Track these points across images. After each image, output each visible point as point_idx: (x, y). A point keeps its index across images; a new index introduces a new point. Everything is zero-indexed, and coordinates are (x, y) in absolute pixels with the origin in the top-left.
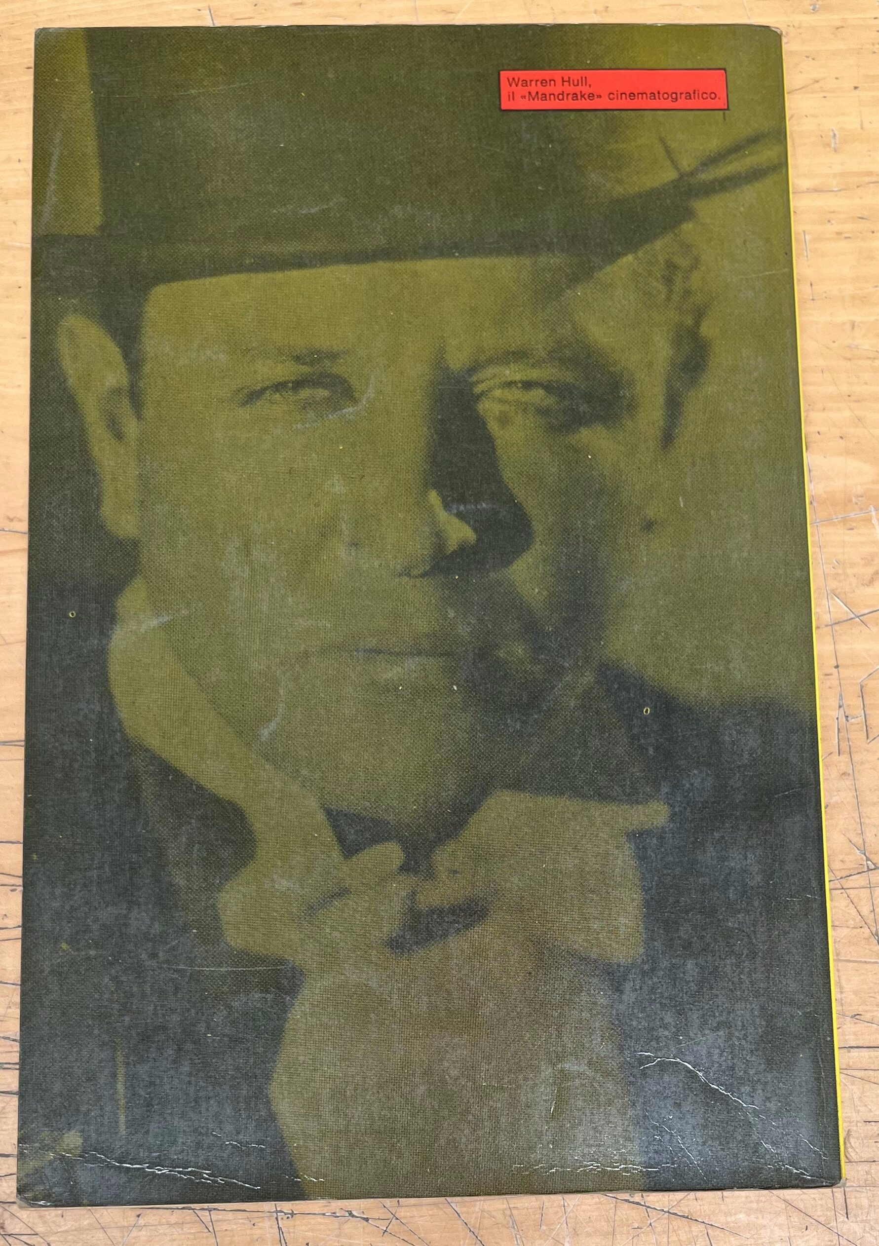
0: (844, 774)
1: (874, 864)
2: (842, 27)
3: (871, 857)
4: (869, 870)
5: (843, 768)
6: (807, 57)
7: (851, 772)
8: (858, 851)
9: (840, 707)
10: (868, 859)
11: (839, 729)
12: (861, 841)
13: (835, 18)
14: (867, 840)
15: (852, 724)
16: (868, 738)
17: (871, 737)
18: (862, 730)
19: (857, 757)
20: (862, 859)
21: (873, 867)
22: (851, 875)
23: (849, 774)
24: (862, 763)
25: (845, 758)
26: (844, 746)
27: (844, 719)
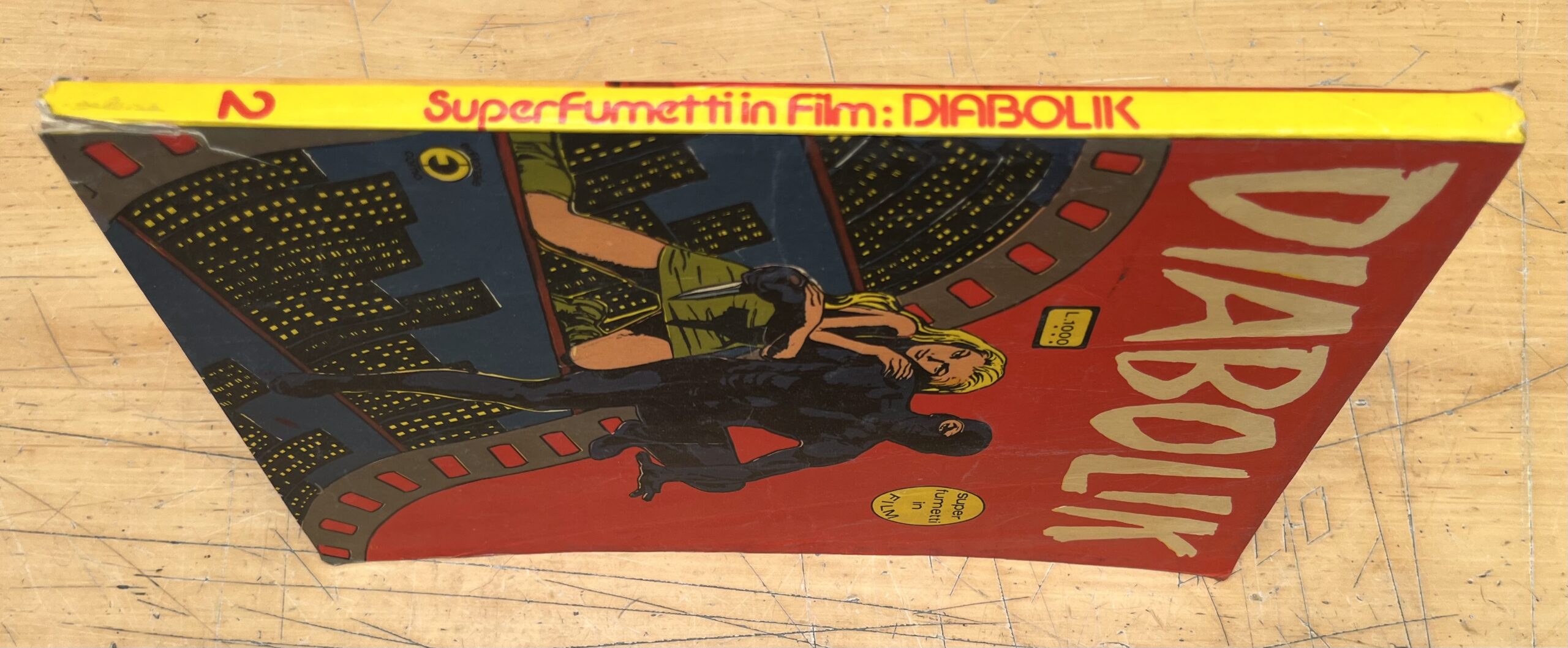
0: (1290, 566)
1: (1317, 634)
2: (1272, 57)
3: (1313, 628)
4: (1313, 638)
5: (1290, 561)
6: (1247, 76)
7: (1296, 565)
8: (1303, 624)
9: (1285, 517)
10: (1311, 630)
11: (1285, 533)
12: (1306, 617)
13: (1267, 51)
14: (1311, 616)
15: (1295, 530)
16: (1308, 540)
17: (1311, 539)
18: (1303, 535)
19: (1300, 554)
20: (1307, 630)
21: (1316, 636)
22: (1298, 641)
23: (1294, 566)
24: (1304, 559)
25: (1289, 555)
26: (1290, 545)
27: (1289, 526)
